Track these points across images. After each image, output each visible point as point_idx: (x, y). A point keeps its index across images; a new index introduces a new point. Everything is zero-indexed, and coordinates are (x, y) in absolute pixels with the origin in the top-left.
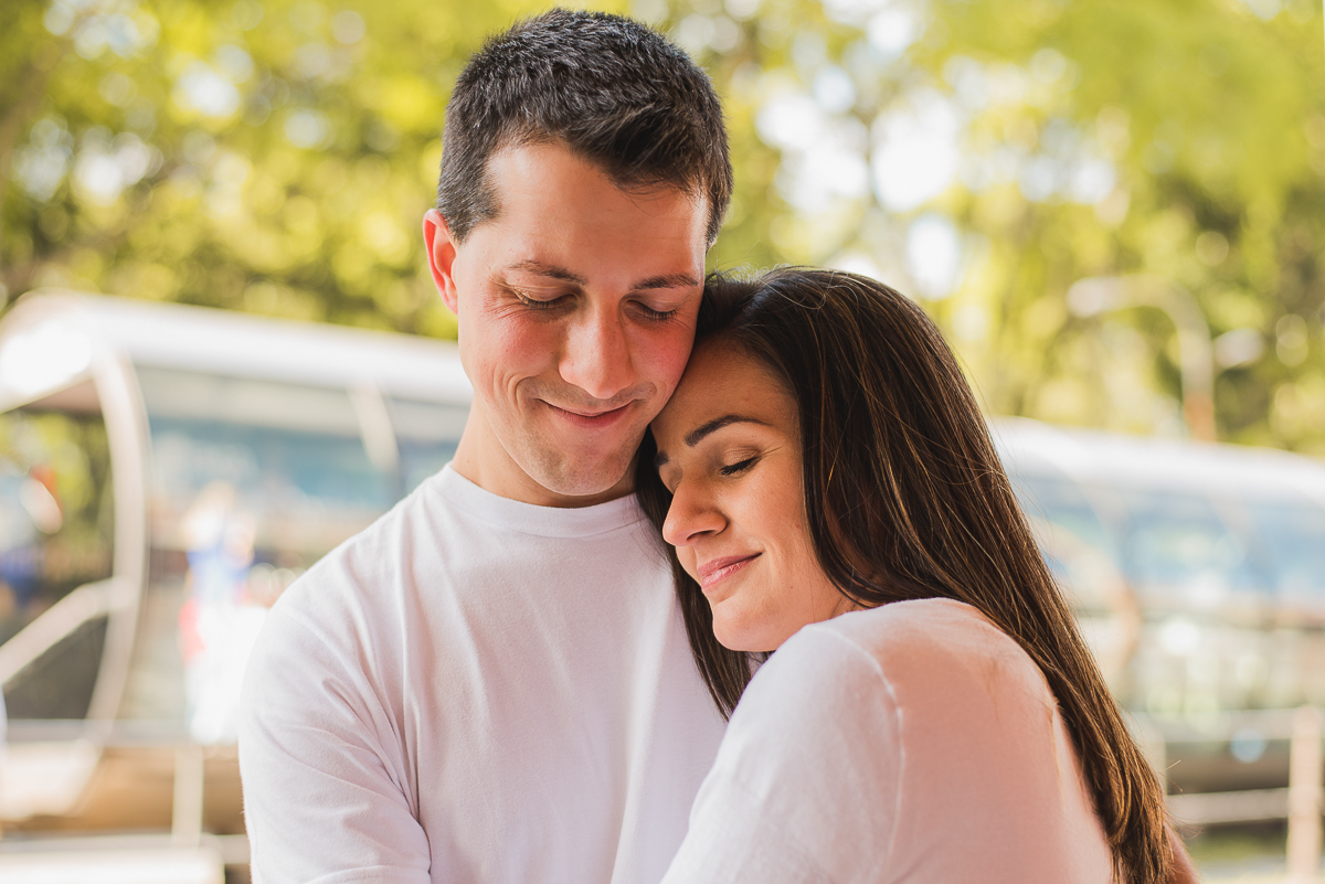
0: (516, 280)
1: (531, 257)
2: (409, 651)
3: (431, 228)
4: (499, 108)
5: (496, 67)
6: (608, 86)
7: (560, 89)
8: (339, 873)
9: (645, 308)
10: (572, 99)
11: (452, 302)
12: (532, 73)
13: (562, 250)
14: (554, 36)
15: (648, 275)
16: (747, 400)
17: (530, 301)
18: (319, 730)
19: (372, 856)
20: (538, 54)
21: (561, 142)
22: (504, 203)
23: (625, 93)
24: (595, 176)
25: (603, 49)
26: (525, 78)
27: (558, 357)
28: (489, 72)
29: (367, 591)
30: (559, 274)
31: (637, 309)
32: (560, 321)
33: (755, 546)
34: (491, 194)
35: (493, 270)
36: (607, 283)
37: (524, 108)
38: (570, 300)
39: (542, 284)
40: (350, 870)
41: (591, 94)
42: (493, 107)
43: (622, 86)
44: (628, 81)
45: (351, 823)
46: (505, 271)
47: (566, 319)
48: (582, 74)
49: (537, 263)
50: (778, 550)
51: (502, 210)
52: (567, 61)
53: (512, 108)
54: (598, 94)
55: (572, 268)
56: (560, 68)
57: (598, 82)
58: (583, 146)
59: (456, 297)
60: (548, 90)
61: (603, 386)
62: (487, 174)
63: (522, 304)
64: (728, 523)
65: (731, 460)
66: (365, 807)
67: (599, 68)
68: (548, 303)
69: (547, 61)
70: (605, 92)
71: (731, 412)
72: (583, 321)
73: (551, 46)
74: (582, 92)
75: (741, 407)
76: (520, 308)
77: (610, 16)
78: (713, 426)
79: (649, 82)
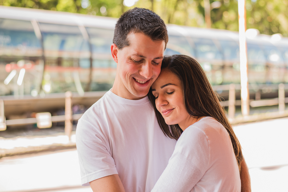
0: (133, 57)
1: (136, 53)
2: (109, 128)
3: (112, 47)
4: (130, 26)
5: (128, 18)
6: (151, 23)
7: (142, 23)
8: (103, 170)
9: (155, 62)
10: (145, 25)
11: (116, 60)
12: (136, 20)
13: (142, 52)
14: (139, 13)
15: (157, 57)
16: (173, 81)
17: (135, 61)
18: (95, 144)
19: (108, 166)
20: (136, 16)
21: (143, 33)
22: (131, 43)
23: (154, 24)
24: (149, 39)
25: (148, 16)
26: (135, 21)
27: (140, 71)
28: (127, 19)
29: (99, 116)
30: (141, 56)
31: (154, 63)
32: (140, 65)
33: (174, 107)
34: (128, 41)
35: (128, 55)
36: (149, 58)
37: (135, 26)
38: (142, 61)
39: (138, 58)
40: (105, 169)
41: (148, 24)
42: (129, 26)
43: (153, 23)
44: (154, 22)
45: (103, 160)
46: (131, 56)
47: (141, 64)
48: (146, 20)
49: (137, 54)
50: (178, 108)
51: (131, 44)
52: (142, 18)
53: (133, 26)
54: (149, 24)
55: (144, 55)
56: (141, 19)
57: (149, 22)
58: (147, 34)
59: (117, 60)
60: (140, 23)
61: (149, 77)
62: (128, 38)
63: (133, 61)
64: (168, 103)
65: (169, 92)
66: (105, 157)
67: (149, 19)
68: (138, 61)
69: (139, 18)
70: (150, 24)
71: (170, 83)
72: (145, 65)
73: (139, 15)
74: (146, 24)
75: (171, 82)
76: (133, 62)
77: (147, 9)
78: (167, 85)
79: (157, 22)
